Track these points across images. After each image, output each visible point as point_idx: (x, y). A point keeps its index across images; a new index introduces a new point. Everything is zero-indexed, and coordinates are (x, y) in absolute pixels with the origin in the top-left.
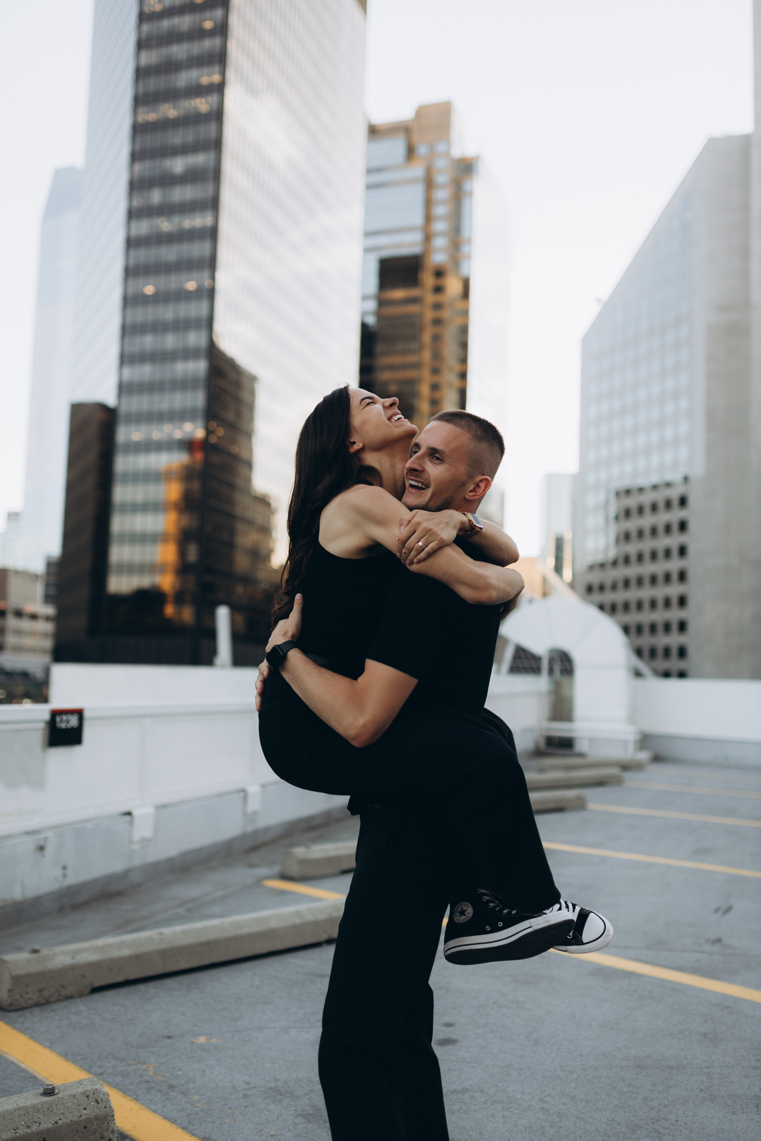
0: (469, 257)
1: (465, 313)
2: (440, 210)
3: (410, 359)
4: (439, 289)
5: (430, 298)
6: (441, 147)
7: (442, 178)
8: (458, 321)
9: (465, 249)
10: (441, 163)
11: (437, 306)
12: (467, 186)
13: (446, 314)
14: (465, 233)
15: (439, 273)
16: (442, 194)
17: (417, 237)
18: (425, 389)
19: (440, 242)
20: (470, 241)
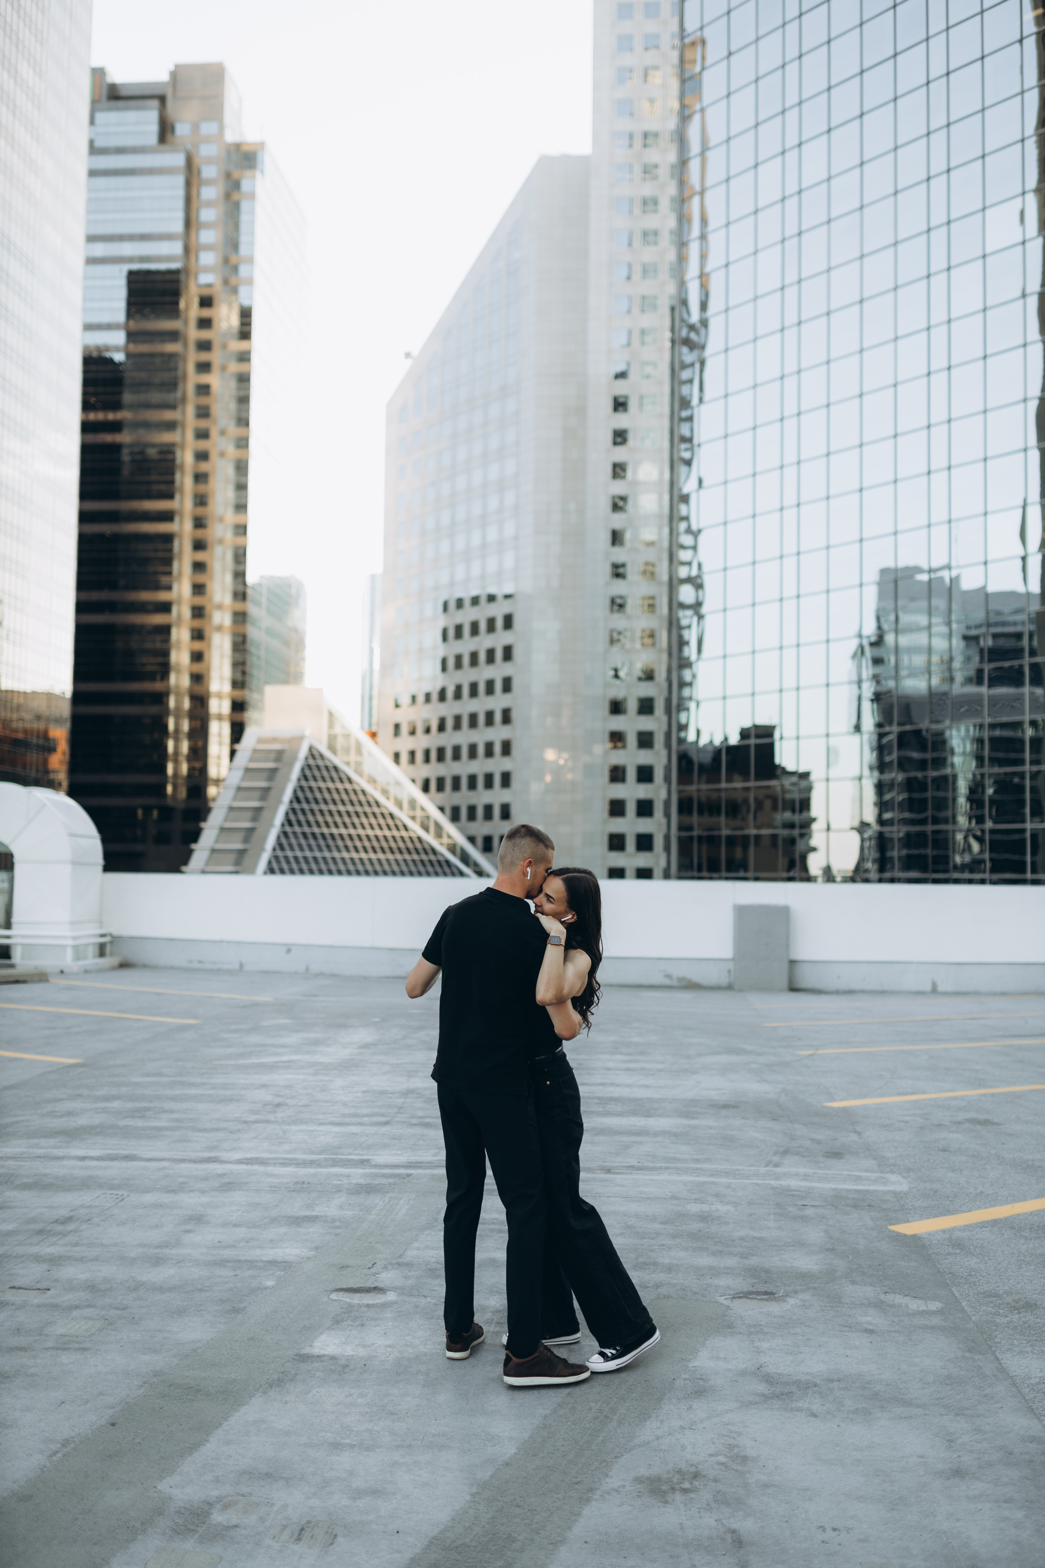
0: (250, 282)
1: (244, 357)
2: (207, 215)
3: (168, 415)
4: (205, 323)
5: (194, 334)
6: (208, 128)
7: (209, 172)
8: (234, 367)
9: (243, 271)
10: (206, 151)
11: (205, 346)
12: (245, 186)
13: (215, 357)
14: (243, 251)
15: (206, 302)
16: (209, 193)
17: (176, 248)
18: (187, 458)
19: (207, 258)
20: (250, 260)
